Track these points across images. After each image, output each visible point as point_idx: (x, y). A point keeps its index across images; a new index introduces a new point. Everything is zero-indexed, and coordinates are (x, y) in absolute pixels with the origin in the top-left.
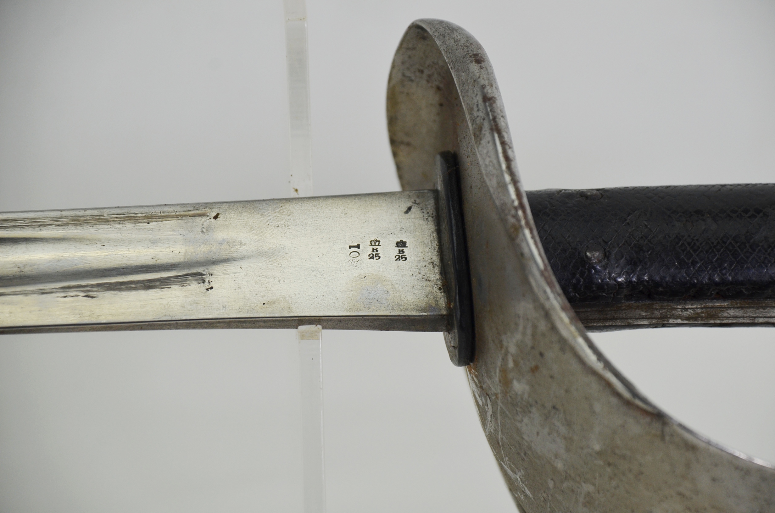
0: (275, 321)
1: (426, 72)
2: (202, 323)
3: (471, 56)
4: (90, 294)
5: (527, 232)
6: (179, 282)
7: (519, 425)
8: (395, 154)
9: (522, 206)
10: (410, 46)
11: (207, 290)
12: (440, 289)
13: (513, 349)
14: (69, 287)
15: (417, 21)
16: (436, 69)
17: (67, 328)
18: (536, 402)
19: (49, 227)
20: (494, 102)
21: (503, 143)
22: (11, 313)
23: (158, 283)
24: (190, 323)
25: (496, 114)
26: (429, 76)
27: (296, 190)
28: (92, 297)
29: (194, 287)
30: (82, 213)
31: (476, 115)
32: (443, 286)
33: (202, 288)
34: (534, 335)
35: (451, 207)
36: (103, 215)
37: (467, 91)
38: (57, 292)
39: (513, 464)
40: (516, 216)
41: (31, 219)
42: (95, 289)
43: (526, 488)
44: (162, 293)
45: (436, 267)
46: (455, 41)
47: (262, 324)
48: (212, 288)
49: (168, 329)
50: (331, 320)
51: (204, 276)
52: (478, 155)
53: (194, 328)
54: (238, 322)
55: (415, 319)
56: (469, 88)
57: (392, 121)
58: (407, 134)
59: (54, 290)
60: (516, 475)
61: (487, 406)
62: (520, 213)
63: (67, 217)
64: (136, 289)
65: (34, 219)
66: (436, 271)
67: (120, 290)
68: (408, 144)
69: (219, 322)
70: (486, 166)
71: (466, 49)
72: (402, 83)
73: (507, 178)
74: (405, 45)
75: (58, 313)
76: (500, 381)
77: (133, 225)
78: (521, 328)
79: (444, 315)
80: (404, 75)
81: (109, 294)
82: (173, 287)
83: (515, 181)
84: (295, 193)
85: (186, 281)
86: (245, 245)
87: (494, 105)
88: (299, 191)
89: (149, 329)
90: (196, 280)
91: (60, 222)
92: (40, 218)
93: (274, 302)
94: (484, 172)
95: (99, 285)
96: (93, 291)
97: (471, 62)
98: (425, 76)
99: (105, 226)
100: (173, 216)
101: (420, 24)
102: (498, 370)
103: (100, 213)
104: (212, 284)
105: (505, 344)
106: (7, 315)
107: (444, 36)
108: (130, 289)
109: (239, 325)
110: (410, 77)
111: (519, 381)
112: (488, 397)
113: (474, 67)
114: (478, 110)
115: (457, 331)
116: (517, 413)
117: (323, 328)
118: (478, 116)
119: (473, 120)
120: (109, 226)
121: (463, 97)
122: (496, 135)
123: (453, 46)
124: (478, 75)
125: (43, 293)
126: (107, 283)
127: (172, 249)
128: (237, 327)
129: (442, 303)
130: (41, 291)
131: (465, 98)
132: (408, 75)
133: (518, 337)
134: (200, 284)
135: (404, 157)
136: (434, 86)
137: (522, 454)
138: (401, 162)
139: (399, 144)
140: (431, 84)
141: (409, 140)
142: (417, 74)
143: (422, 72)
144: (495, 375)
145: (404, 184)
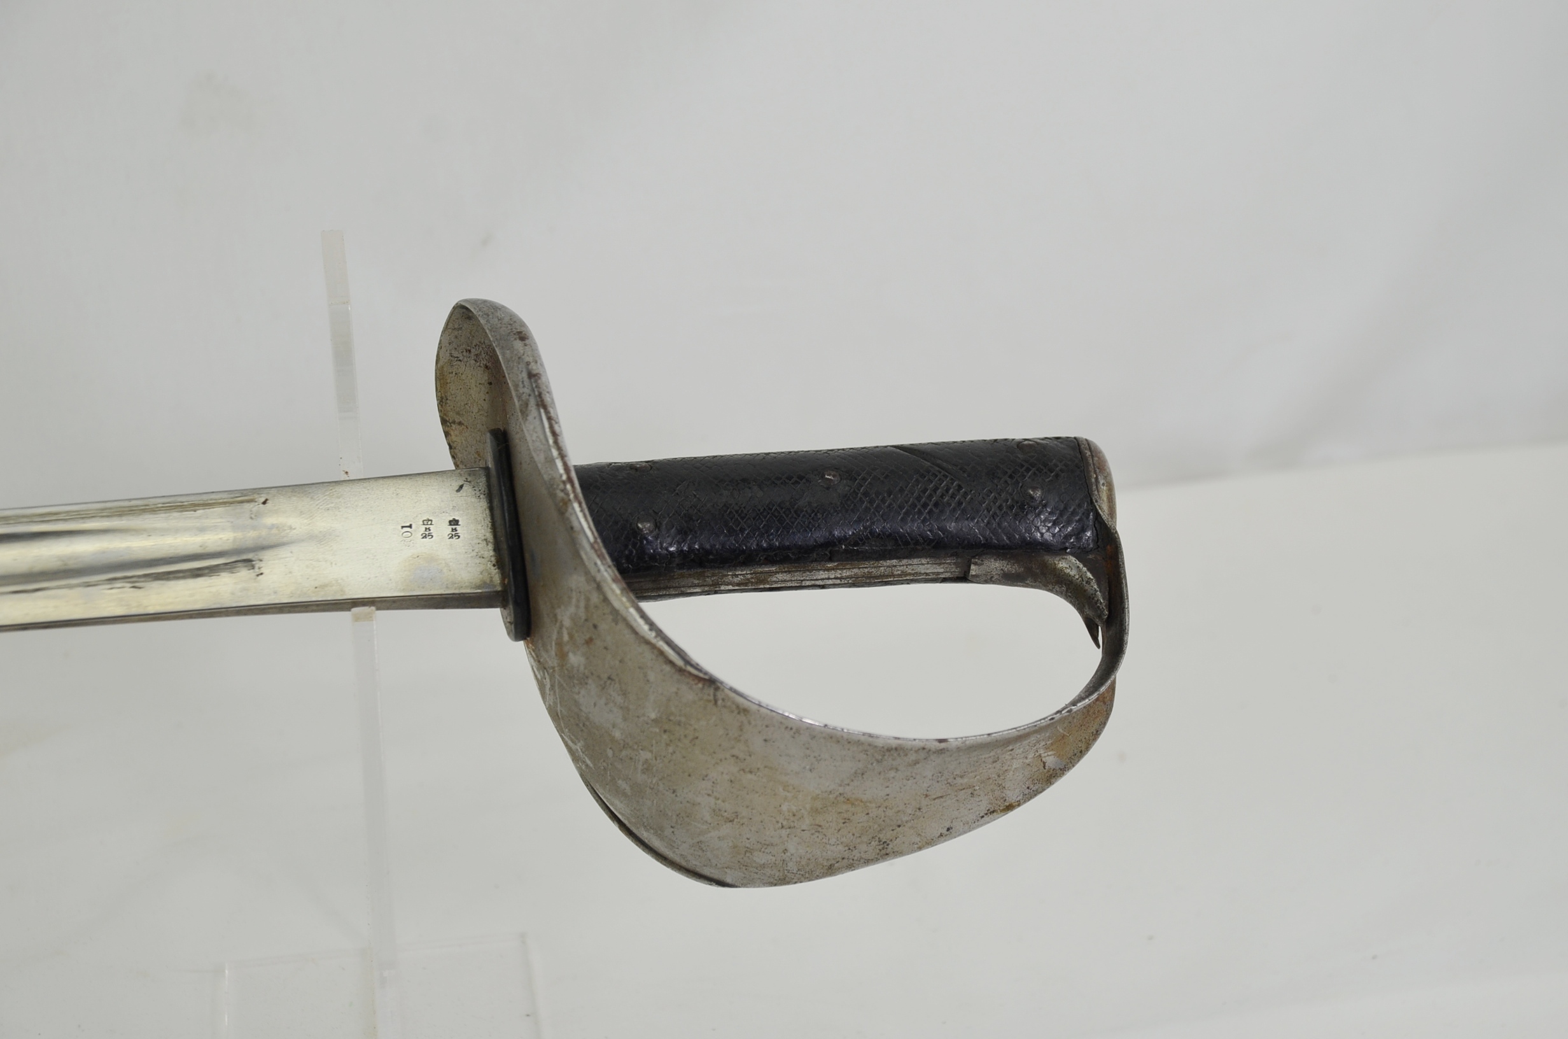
0: (328, 604)
1: (474, 351)
2: (252, 609)
3: (515, 334)
4: (137, 585)
5: (576, 505)
6: (228, 569)
7: (576, 696)
8: (447, 434)
9: (570, 480)
11: (258, 575)
12: (494, 565)
13: (567, 623)
14: (116, 579)
15: (460, 301)
16: (483, 348)
17: (114, 620)
18: (592, 674)
19: (93, 519)
20: (539, 378)
21: (549, 419)
22: (56, 607)
23: (206, 571)
24: (241, 610)
25: (541, 390)
26: (477, 355)
28: (140, 588)
29: (244, 573)
31: (521, 391)
32: (497, 562)
33: (252, 574)
34: (587, 608)
35: (502, 484)
37: (513, 368)
38: (103, 584)
39: (573, 735)
40: (564, 490)
41: (73, 512)
42: (142, 579)
43: (586, 758)
44: (211, 581)
45: (490, 544)
46: (499, 320)
47: (315, 608)
48: (262, 574)
50: (384, 601)
51: (253, 563)
52: (526, 431)
53: (243, 615)
54: (291, 607)
55: (470, 596)
56: (514, 365)
57: (442, 401)
58: (458, 413)
59: (101, 582)
60: (576, 746)
61: (545, 679)
62: (569, 487)
63: (110, 508)
64: (184, 578)
65: (78, 511)
66: (490, 548)
67: (168, 579)
68: (460, 423)
69: (271, 608)
70: (534, 441)
71: (509, 327)
72: (450, 363)
73: (555, 453)
74: (451, 325)
75: (104, 605)
76: (556, 655)
77: (180, 514)
78: (574, 601)
79: (499, 592)
80: (451, 355)
81: (156, 584)
82: (222, 574)
83: (563, 456)
84: (346, 475)
85: (235, 567)
86: (294, 529)
87: (539, 381)
88: (349, 473)
90: (246, 566)
92: (83, 511)
93: (326, 585)
94: (531, 448)
95: (145, 576)
96: (139, 582)
97: (515, 339)
98: (472, 355)
99: (151, 516)
100: (221, 503)
101: (464, 304)
102: (554, 644)
104: (262, 570)
105: (559, 617)
106: (52, 610)
107: (488, 315)
108: (177, 578)
109: (291, 610)
110: (457, 357)
111: (575, 653)
112: (545, 670)
113: (518, 344)
114: (524, 387)
115: (512, 606)
116: (574, 685)
117: (377, 609)
118: (524, 393)
119: (520, 397)
122: (542, 411)
123: (497, 324)
124: (522, 352)
126: (155, 573)
127: (219, 536)
128: (288, 612)
129: (497, 579)
130: (87, 584)
131: (511, 375)
132: (455, 355)
133: (572, 610)
134: (249, 570)
135: (456, 436)
136: (481, 365)
137: (581, 725)
138: (453, 442)
139: (450, 423)
140: (478, 363)
141: (461, 419)
142: (465, 353)
143: (470, 351)
144: (552, 649)
145: (458, 463)
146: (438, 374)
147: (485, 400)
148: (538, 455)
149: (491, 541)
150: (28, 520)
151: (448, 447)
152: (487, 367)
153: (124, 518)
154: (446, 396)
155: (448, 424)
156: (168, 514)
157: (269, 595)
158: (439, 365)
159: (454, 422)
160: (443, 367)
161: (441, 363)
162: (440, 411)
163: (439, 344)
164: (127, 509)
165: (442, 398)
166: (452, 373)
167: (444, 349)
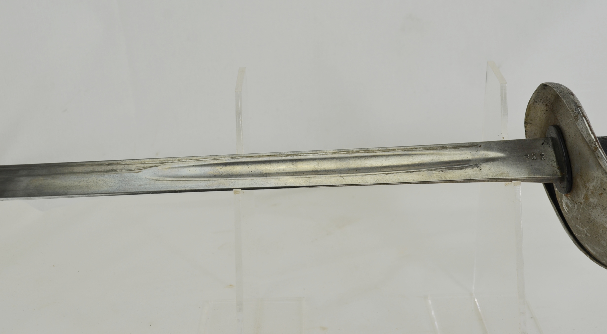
0: (503, 179)
1: (543, 100)
2: (480, 180)
4: (443, 171)
5: (600, 149)
6: (471, 167)
7: (590, 213)
8: (525, 127)
9: (597, 141)
10: (539, 91)
11: (481, 170)
12: (557, 169)
13: (591, 188)
14: (436, 169)
15: (545, 83)
16: (546, 99)
17: (437, 182)
18: (600, 205)
19: (428, 150)
21: (587, 121)
22: (419, 177)
23: (464, 168)
24: (476, 180)
25: (582, 112)
26: (543, 101)
27: (503, 138)
28: (444, 172)
29: (476, 169)
30: (437, 146)
31: (575, 112)
32: (558, 168)
33: (479, 169)
34: (601, 183)
35: (561, 142)
36: (444, 146)
37: (570, 104)
38: (433, 171)
39: (583, 225)
41: (422, 148)
42: (445, 170)
43: (588, 233)
44: (466, 171)
45: (555, 162)
47: (499, 181)
48: (482, 169)
49: (469, 182)
50: (522, 179)
51: (479, 165)
52: (577, 125)
53: (477, 182)
54: (492, 180)
55: (550, 179)
56: (571, 103)
57: (527, 116)
58: (531, 120)
59: (432, 170)
60: (584, 229)
61: (575, 206)
62: (596, 143)
63: (433, 147)
64: (458, 169)
65: (423, 148)
66: (555, 163)
67: (453, 170)
68: (531, 124)
69: (486, 180)
70: (581, 128)
71: (567, 91)
72: (533, 104)
73: (590, 132)
74: (537, 91)
75: (434, 177)
76: (584, 198)
77: (454, 149)
78: (595, 181)
79: (560, 177)
80: (534, 101)
81: (449, 171)
82: (469, 169)
83: (593, 133)
84: (503, 139)
85: (473, 167)
86: (490, 155)
87: (582, 109)
88: (504, 138)
89: (478, 182)
90: (477, 167)
91: (431, 149)
92: (424, 147)
93: (503, 174)
94: (580, 130)
95: (446, 168)
96: (444, 170)
97: (570, 95)
98: (542, 101)
99: (445, 150)
100: (466, 146)
101: (546, 84)
102: (583, 195)
103: (443, 146)
104: (482, 168)
105: (587, 186)
106: (419, 178)
108: (456, 170)
109: (492, 181)
110: (536, 102)
111: (593, 198)
112: (576, 204)
113: (572, 97)
114: (576, 110)
115: (566, 182)
116: (590, 209)
117: (521, 182)
118: (576, 112)
119: (574, 114)
120: (446, 150)
121: (568, 106)
122: (584, 118)
123: (562, 90)
124: (574, 99)
125: (428, 171)
126: (448, 168)
127: (467, 157)
128: (491, 182)
129: (559, 173)
130: (428, 170)
131: (570, 107)
132: (536, 101)
133: (594, 184)
134: (478, 168)
135: (529, 128)
136: (545, 104)
137: (590, 222)
138: (527, 130)
139: (528, 124)
140: (543, 104)
141: (532, 122)
142: (539, 100)
143: (541, 100)
144: (582, 197)
145: (527, 136)
146: (528, 107)
147: (543, 116)
148: (583, 133)
149: (556, 161)
150: (408, 150)
151: (525, 131)
152: (546, 105)
153: (437, 150)
154: (529, 115)
155: (527, 124)
156: (450, 149)
157: (485, 176)
158: (529, 104)
159: (529, 123)
160: (530, 105)
161: (530, 103)
162: (525, 119)
163: (531, 97)
164: (437, 147)
165: (527, 115)
166: (533, 107)
167: (533, 99)
